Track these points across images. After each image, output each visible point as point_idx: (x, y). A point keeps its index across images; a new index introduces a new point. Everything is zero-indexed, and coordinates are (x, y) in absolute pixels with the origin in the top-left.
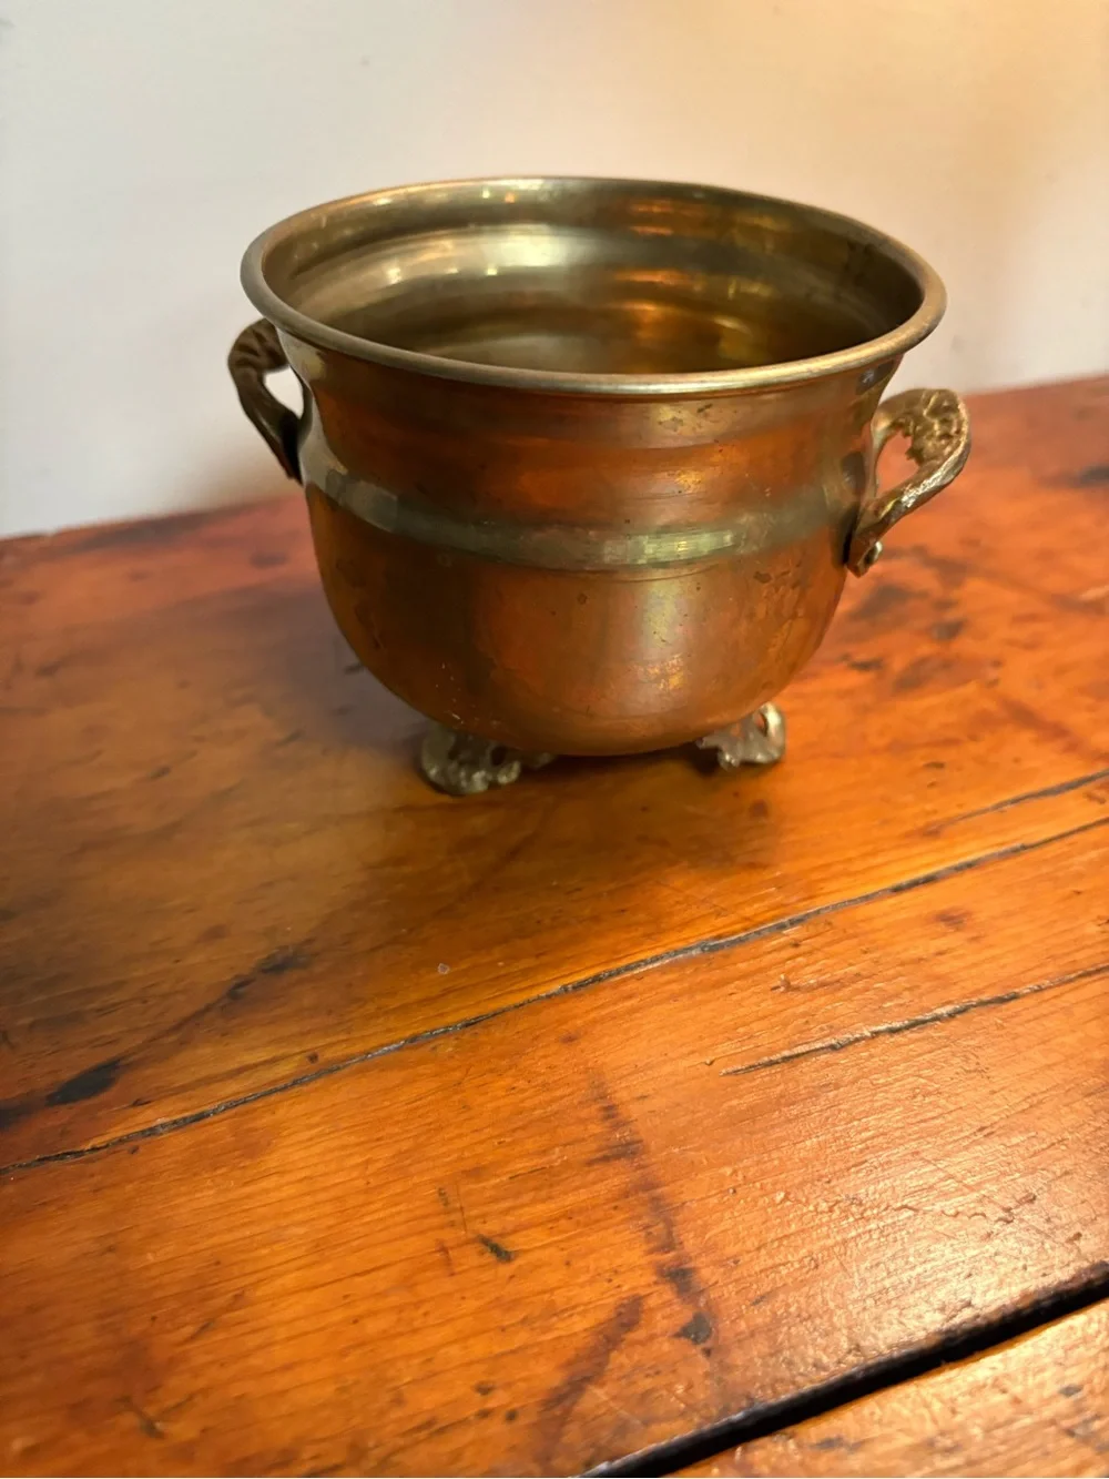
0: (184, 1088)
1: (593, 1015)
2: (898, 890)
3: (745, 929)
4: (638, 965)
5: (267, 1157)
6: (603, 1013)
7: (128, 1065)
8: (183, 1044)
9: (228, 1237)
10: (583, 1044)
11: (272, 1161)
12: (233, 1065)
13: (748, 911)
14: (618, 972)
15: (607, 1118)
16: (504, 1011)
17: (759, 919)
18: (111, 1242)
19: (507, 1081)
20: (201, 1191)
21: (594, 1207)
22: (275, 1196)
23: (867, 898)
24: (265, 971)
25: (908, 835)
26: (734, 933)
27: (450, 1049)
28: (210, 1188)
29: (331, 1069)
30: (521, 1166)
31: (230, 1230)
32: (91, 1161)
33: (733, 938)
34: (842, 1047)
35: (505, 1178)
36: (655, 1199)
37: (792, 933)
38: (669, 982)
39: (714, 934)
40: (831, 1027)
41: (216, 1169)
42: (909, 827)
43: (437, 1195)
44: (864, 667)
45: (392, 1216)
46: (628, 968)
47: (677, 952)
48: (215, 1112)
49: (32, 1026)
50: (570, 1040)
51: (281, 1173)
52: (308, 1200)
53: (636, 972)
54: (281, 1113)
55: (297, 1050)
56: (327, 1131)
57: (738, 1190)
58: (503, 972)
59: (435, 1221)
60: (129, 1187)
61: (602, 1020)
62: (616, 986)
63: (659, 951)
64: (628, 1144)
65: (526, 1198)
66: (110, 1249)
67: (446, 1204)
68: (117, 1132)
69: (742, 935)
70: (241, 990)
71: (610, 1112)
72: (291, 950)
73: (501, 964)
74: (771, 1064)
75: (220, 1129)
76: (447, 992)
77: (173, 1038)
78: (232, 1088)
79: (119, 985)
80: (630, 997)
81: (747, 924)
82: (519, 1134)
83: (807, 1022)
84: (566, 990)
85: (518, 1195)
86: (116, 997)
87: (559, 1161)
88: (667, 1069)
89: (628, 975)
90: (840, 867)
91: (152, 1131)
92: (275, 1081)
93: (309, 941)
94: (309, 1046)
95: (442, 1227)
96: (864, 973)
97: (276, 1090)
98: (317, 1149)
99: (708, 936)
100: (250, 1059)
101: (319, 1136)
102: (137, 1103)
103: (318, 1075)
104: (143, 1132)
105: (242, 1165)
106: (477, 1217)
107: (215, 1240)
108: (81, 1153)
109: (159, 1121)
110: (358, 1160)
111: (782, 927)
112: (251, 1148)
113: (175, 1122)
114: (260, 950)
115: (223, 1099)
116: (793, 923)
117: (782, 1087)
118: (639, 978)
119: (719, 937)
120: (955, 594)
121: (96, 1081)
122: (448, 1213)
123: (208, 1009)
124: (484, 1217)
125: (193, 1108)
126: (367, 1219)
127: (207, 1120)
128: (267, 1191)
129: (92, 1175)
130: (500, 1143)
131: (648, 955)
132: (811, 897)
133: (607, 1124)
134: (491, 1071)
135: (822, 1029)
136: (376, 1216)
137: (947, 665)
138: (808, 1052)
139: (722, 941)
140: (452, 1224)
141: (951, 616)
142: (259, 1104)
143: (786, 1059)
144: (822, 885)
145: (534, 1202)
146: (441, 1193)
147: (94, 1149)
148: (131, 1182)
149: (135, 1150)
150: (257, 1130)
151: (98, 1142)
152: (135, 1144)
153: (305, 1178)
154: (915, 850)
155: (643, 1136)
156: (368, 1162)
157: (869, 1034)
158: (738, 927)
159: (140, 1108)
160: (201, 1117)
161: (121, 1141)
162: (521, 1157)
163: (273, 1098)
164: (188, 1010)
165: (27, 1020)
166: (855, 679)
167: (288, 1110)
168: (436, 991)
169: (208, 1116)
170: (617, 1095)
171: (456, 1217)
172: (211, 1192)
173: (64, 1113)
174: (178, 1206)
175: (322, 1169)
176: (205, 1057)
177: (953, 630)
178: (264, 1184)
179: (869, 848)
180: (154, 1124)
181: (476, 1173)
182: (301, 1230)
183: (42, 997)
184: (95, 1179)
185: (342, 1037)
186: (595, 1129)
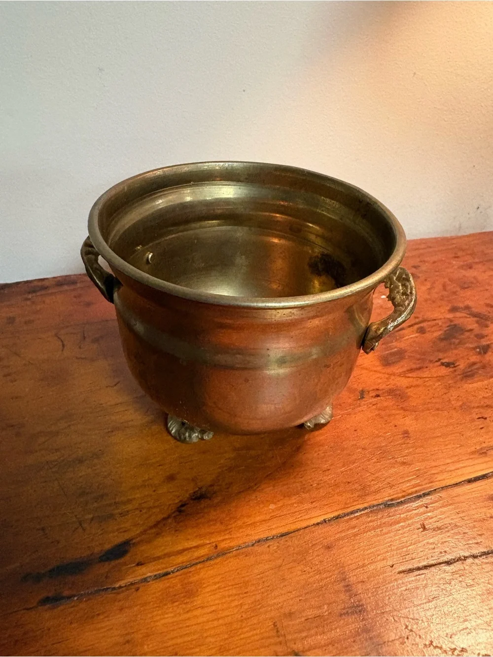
0: (159, 558)
1: (337, 536)
2: (470, 481)
3: (403, 496)
4: (357, 511)
5: (196, 598)
6: (343, 534)
7: (134, 544)
8: (158, 534)
9: (179, 641)
10: (334, 551)
11: (198, 601)
12: (180, 548)
13: (404, 486)
14: (348, 514)
15: (346, 591)
16: (298, 530)
17: (410, 491)
18: (128, 638)
19: (301, 567)
20: (167, 614)
21: (345, 640)
22: (201, 620)
23: (456, 485)
24: (192, 499)
25: (473, 453)
26: (399, 498)
27: (275, 548)
28: (171, 612)
29: (223, 553)
30: (310, 613)
31: (181, 637)
32: (118, 593)
33: (399, 501)
34: (451, 564)
35: (303, 619)
36: (371, 638)
37: (425, 500)
38: (371, 521)
39: (390, 498)
40: (445, 552)
41: (174, 602)
42: (473, 449)
43: (273, 626)
44: (448, 365)
45: (253, 635)
46: (352, 513)
47: (374, 506)
48: (173, 572)
49: (92, 519)
50: (328, 548)
51: (202, 607)
52: (216, 623)
53: (357, 514)
54: (203, 574)
55: (208, 542)
56: (223, 586)
57: (409, 637)
58: (296, 509)
59: (272, 641)
60: (135, 609)
61: (342, 539)
62: (347, 521)
63: (366, 505)
64: (358, 606)
65: (313, 632)
66: (128, 642)
67: (278, 631)
68: (129, 579)
69: (403, 499)
70: (183, 509)
71: (348, 588)
72: (204, 489)
73: (295, 505)
74: (419, 569)
75: (174, 581)
76: (272, 518)
77: (154, 530)
78: (180, 559)
79: (129, 501)
80: (354, 527)
81: (404, 494)
82: (308, 596)
83: (434, 548)
84: (325, 522)
85: (309, 629)
86: (130, 507)
87: (327, 613)
88: (372, 567)
89: (352, 516)
90: (444, 467)
91: (145, 580)
92: (199, 558)
93: (211, 486)
94: (213, 540)
95: (276, 644)
96: (459, 524)
97: (200, 563)
98: (217, 596)
99: (387, 499)
100: (187, 545)
101: (219, 588)
102: (139, 564)
103: (218, 556)
104: (142, 580)
105: (185, 601)
106: (292, 640)
107: (174, 642)
108: (114, 589)
109: (149, 574)
110: (236, 603)
111: (419, 497)
112: (189, 593)
113: (155, 576)
114: (191, 489)
115: (176, 565)
116: (425, 495)
117: (425, 582)
118: (357, 518)
119: (392, 500)
120: (485, 331)
121: (120, 551)
122: (278, 637)
123: (169, 517)
124: (295, 641)
125: (163, 568)
126: (242, 636)
127: (169, 576)
128: (196, 617)
129: (120, 601)
130: (300, 600)
131: (361, 507)
132: (432, 482)
133: (347, 594)
134: (294, 561)
135: (441, 553)
136: (246, 635)
137: (484, 367)
138: (436, 565)
139: (394, 502)
140: (280, 643)
141: (484, 342)
142: (193, 569)
143: (426, 567)
144: (436, 476)
145: (316, 634)
146: (275, 625)
147: (120, 587)
148: (137, 606)
149: (137, 589)
150: (191, 583)
151: (122, 583)
152: (137, 586)
153: (213, 611)
154: (476, 461)
155: (364, 602)
156: (241, 605)
157: (463, 558)
158: (400, 495)
159: (140, 567)
160: (167, 574)
161: (132, 584)
162: (310, 608)
163: (199, 566)
164: (160, 517)
165: (91, 516)
166: (444, 371)
167: (206, 573)
168: (268, 517)
169: (169, 574)
170: (351, 579)
171: (281, 639)
172: (172, 615)
173: (106, 567)
174: (157, 621)
175: (220, 606)
176: (167, 543)
177: (485, 349)
178: (196, 613)
179: (456, 459)
180: (145, 576)
181: (290, 615)
182: (212, 640)
183: (96, 505)
184: (121, 603)
185: (227, 537)
186: (343, 596)
